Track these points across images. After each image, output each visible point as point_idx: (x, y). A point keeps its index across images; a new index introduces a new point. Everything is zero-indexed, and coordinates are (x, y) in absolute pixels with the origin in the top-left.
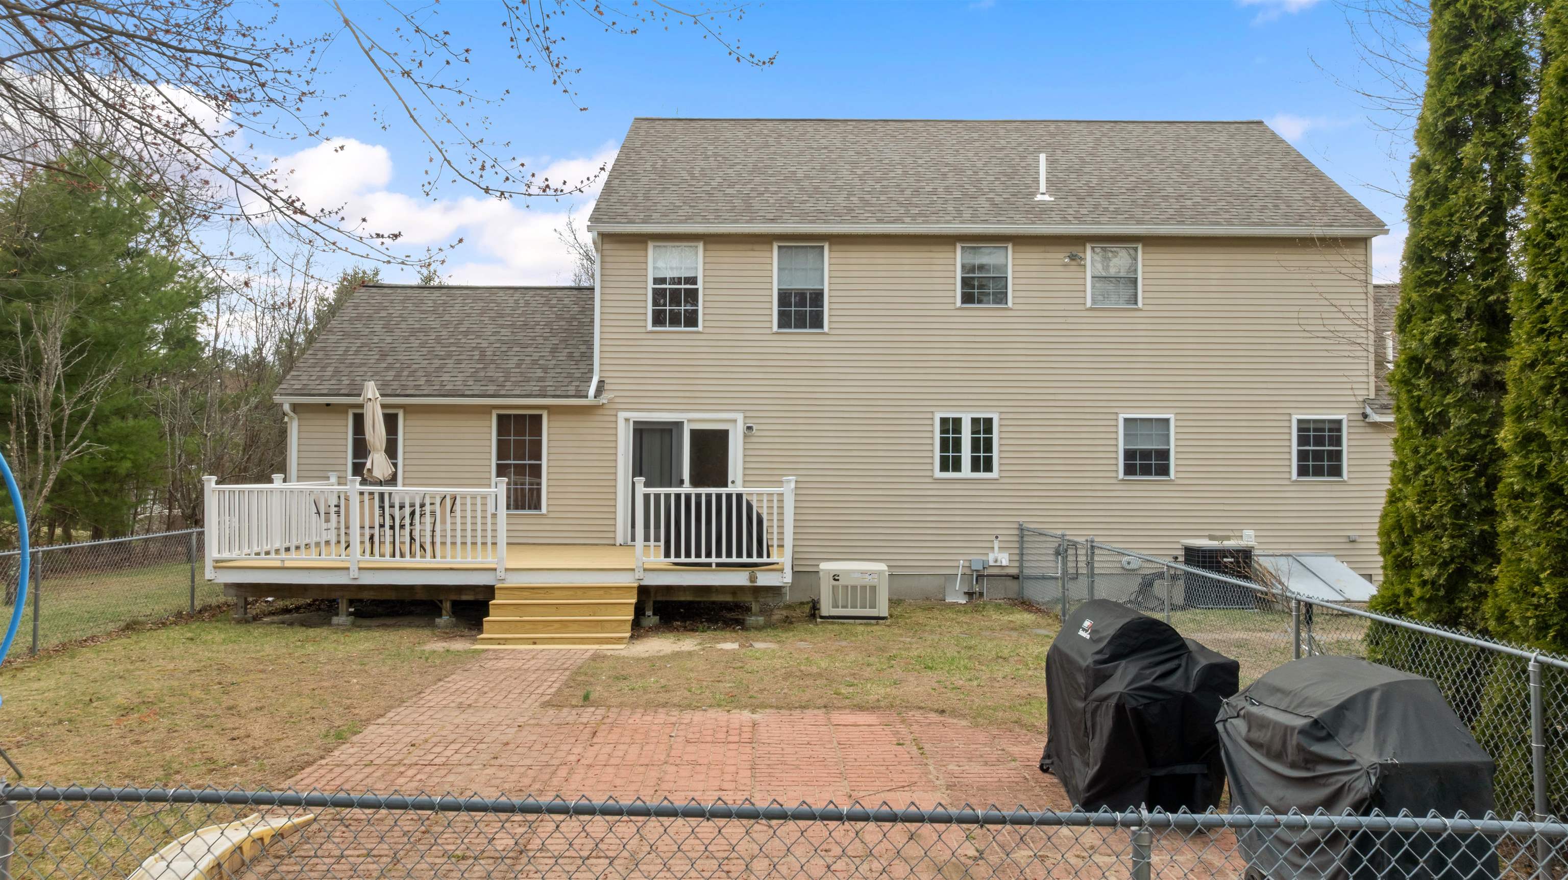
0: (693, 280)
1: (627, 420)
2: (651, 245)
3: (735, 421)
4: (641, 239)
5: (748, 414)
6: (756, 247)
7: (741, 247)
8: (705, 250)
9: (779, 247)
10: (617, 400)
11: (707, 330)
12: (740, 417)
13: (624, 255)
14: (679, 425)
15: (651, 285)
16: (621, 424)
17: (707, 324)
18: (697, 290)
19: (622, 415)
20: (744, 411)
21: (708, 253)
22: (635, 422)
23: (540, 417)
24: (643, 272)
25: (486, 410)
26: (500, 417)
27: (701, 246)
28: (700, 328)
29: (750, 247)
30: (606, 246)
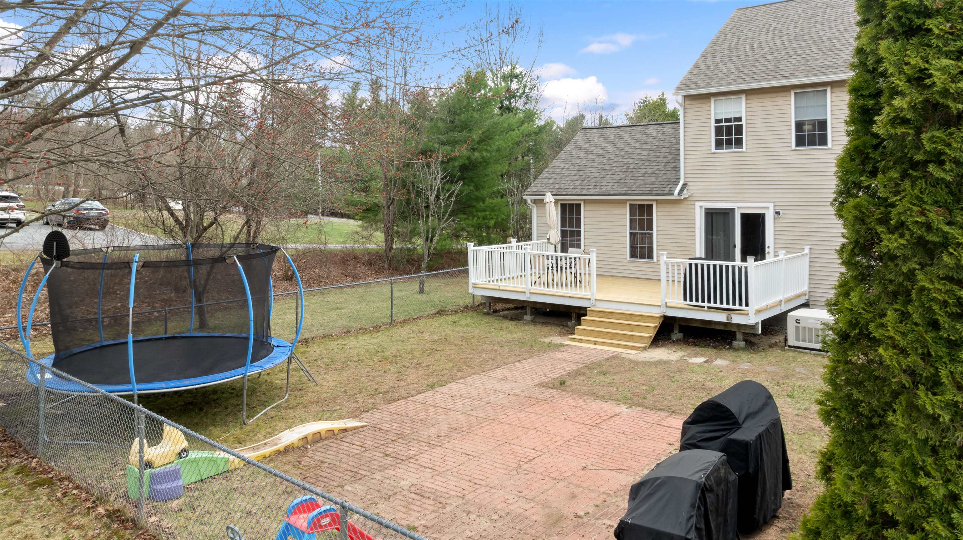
0: (739, 119)
1: (701, 207)
2: (713, 100)
3: (768, 208)
4: (707, 97)
5: (777, 204)
6: (780, 94)
7: (769, 95)
8: (746, 100)
9: (795, 93)
10: (695, 195)
11: (749, 150)
12: (771, 206)
13: (698, 108)
14: (733, 210)
15: (713, 124)
16: (697, 210)
17: (748, 146)
18: (741, 125)
19: (698, 204)
20: (774, 202)
21: (749, 101)
22: (706, 209)
23: (652, 205)
24: (708, 117)
25: (624, 202)
26: (631, 205)
27: (743, 97)
28: (744, 149)
29: (776, 95)
30: (687, 103)
